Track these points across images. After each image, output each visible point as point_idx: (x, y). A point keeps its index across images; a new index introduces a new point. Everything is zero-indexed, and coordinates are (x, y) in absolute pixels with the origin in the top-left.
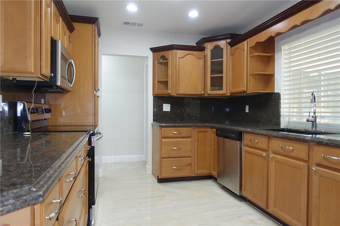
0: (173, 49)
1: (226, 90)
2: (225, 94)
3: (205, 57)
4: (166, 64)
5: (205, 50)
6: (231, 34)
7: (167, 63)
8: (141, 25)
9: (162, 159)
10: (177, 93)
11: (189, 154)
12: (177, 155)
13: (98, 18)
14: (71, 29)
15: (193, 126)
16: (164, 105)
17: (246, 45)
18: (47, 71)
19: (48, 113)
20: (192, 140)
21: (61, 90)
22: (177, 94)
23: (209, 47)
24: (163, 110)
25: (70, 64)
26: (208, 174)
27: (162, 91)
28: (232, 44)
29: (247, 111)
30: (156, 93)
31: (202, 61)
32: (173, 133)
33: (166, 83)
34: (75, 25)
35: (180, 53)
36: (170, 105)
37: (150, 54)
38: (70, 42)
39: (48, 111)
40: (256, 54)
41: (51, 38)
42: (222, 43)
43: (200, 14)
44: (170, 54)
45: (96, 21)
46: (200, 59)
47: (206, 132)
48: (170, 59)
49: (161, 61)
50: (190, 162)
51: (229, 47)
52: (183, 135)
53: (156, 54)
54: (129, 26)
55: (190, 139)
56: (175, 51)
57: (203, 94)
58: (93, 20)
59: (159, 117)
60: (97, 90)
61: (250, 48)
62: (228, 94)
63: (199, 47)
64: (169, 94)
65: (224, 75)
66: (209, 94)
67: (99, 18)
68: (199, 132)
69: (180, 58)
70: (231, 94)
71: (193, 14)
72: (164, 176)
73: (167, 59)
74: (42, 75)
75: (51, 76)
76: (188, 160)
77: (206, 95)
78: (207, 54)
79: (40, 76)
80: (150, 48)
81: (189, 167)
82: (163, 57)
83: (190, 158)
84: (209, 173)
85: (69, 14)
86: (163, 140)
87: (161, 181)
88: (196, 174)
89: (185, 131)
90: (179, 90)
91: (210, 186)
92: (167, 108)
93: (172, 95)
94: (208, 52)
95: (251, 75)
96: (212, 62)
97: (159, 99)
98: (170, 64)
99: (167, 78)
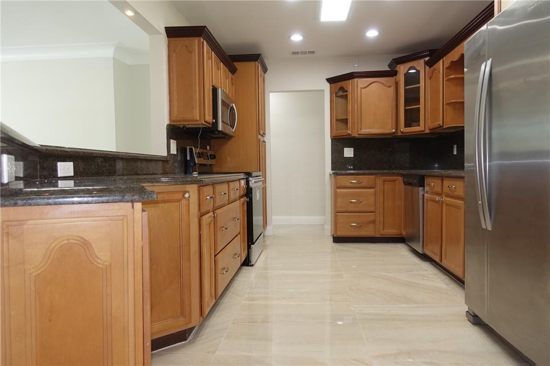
0: (354, 78)
1: (422, 127)
2: (423, 131)
3: (397, 84)
4: (345, 97)
5: (398, 75)
6: (429, 50)
7: (347, 95)
8: (313, 52)
9: (337, 214)
10: (359, 133)
11: (372, 209)
12: (356, 209)
13: (260, 54)
14: (233, 70)
15: (377, 174)
16: (346, 150)
17: (440, 65)
18: (209, 118)
19: (213, 159)
20: (375, 192)
21: (223, 136)
22: (359, 134)
23: (402, 69)
24: (345, 156)
25: (232, 108)
26: (399, 235)
27: (342, 132)
28: (430, 64)
29: (455, 153)
30: (333, 135)
31: (392, 90)
32: (351, 182)
33: (345, 121)
34: (236, 64)
35: (362, 82)
36: (353, 149)
37: (327, 87)
38: (233, 85)
39: (213, 157)
40: (453, 76)
41: (213, 86)
42: (420, 64)
43: (380, 33)
44: (349, 84)
45: (258, 59)
46: (391, 87)
47: (395, 181)
48: (350, 90)
49: (341, 93)
50: (372, 218)
51: (427, 68)
52: (363, 184)
53: (333, 85)
54: (299, 56)
55: (373, 190)
56: (356, 80)
57: (394, 133)
58: (255, 57)
59: (339, 164)
60: (263, 135)
61: (447, 68)
62: (427, 131)
63: (391, 73)
64: (349, 134)
65: (422, 106)
66: (402, 132)
67: (262, 54)
68: (384, 181)
69: (361, 88)
70: (430, 130)
71: (372, 34)
72: (341, 233)
73: (347, 91)
74: (205, 121)
75: (213, 122)
76: (371, 217)
77: (399, 134)
78: (400, 81)
79: (204, 123)
80: (326, 79)
81: (372, 225)
82: (342, 89)
83: (373, 214)
84: (400, 233)
86: (338, 190)
87: (337, 240)
88: (381, 235)
89: (366, 180)
90: (361, 129)
91: (401, 251)
92: (349, 153)
93: (352, 136)
94: (401, 78)
95: (448, 104)
96: (405, 90)
97: (339, 142)
98: (350, 97)
99: (347, 115)
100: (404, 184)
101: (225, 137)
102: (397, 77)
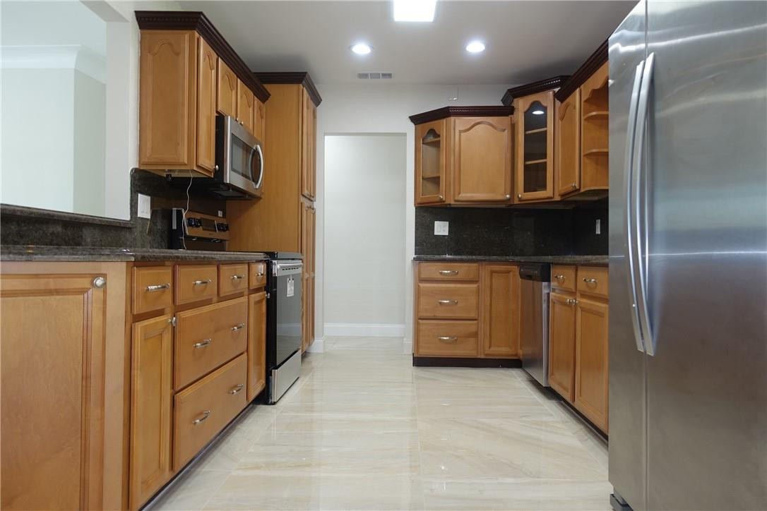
0: (450, 116)
1: (548, 193)
2: (551, 198)
3: (513, 127)
4: (437, 145)
5: (515, 113)
6: (562, 76)
7: (439, 142)
8: (390, 75)
9: (420, 321)
10: (456, 198)
11: (473, 315)
12: (449, 315)
13: (306, 73)
14: (263, 96)
15: (481, 261)
16: (437, 224)
17: (577, 98)
18: (207, 161)
19: (224, 230)
20: (478, 286)
21: (240, 195)
22: (456, 201)
23: (521, 104)
24: (435, 234)
25: (256, 153)
26: (512, 355)
27: (431, 196)
28: (561, 97)
29: (598, 232)
30: (419, 201)
31: (506, 135)
32: (441, 273)
33: (436, 181)
34: (270, 88)
35: (460, 123)
36: (448, 223)
37: (410, 129)
38: (262, 118)
39: (223, 228)
40: (594, 113)
41: (217, 112)
42: (547, 98)
43: (487, 46)
44: (442, 125)
45: (303, 79)
46: (504, 130)
47: (508, 272)
48: (444, 134)
49: (431, 139)
50: (473, 329)
51: (558, 103)
52: (458, 277)
53: (420, 126)
54: (369, 80)
55: (475, 286)
56: (452, 118)
57: (509, 199)
58: (297, 77)
59: (427, 247)
61: (585, 101)
62: (557, 198)
63: (505, 110)
64: (441, 201)
65: (549, 160)
66: (520, 200)
67: (309, 73)
68: (492, 272)
69: (460, 132)
70: (562, 196)
71: (476, 47)
72: (425, 352)
73: (439, 136)
74: (198, 166)
75: (215, 169)
76: (471, 327)
77: (516, 202)
78: (517, 121)
79: (195, 168)
80: (410, 117)
81: (472, 340)
82: (432, 132)
83: (476, 322)
84: (514, 353)
85: (253, 71)
86: (421, 285)
87: (420, 362)
88: (487, 355)
89: (464, 269)
90: (459, 193)
91: (514, 382)
92: (441, 228)
93: (447, 203)
94: (520, 118)
95: (588, 155)
96: (526, 136)
97: (427, 212)
98: (443, 144)
99: (438, 172)
100: (521, 278)
101: (244, 198)
102: (514, 117)
